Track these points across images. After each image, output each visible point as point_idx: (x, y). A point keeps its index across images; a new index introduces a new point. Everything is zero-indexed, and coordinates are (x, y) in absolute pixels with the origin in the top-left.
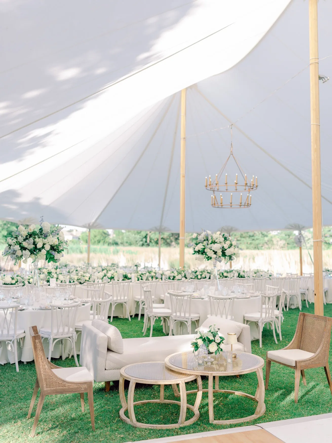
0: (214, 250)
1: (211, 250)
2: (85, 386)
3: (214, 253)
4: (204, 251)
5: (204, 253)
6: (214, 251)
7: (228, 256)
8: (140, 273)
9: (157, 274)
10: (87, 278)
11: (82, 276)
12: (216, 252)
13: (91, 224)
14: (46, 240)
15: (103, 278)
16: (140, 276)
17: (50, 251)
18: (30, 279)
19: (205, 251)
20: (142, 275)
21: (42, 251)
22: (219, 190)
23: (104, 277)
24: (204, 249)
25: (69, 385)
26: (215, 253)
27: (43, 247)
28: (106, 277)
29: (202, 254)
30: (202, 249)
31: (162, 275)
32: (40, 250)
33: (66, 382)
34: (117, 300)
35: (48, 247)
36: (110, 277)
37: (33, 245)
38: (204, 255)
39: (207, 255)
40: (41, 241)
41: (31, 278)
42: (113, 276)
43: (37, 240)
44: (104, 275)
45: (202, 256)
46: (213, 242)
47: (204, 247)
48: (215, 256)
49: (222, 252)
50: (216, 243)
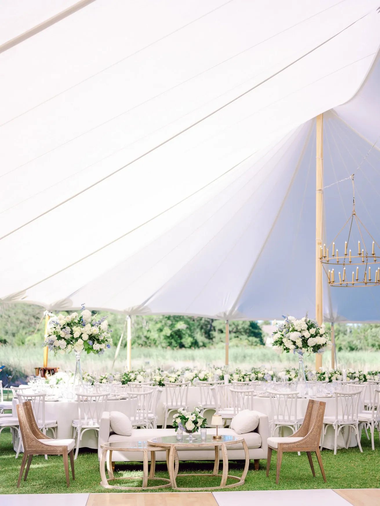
1: (290, 340)
2: (61, 449)
3: (292, 343)
4: (282, 341)
5: (282, 344)
6: (292, 341)
7: (312, 347)
8: (243, 374)
9: (266, 375)
10: (172, 378)
11: (167, 376)
13: (227, 314)
14: (83, 329)
15: (193, 380)
16: (242, 378)
17: (88, 341)
18: (102, 379)
20: (245, 377)
21: (78, 340)
22: (339, 263)
23: (195, 378)
25: (47, 447)
26: (294, 343)
27: (80, 337)
28: (197, 378)
29: (280, 344)
30: (279, 339)
32: (77, 340)
33: (45, 445)
34: (206, 405)
35: (85, 337)
36: (202, 378)
37: (70, 335)
38: (282, 346)
39: (285, 346)
40: (79, 330)
41: (104, 378)
42: (206, 377)
43: (74, 328)
44: (195, 376)
45: (279, 347)
46: (294, 330)
47: (282, 336)
48: (293, 347)
49: (302, 342)
50: (297, 331)
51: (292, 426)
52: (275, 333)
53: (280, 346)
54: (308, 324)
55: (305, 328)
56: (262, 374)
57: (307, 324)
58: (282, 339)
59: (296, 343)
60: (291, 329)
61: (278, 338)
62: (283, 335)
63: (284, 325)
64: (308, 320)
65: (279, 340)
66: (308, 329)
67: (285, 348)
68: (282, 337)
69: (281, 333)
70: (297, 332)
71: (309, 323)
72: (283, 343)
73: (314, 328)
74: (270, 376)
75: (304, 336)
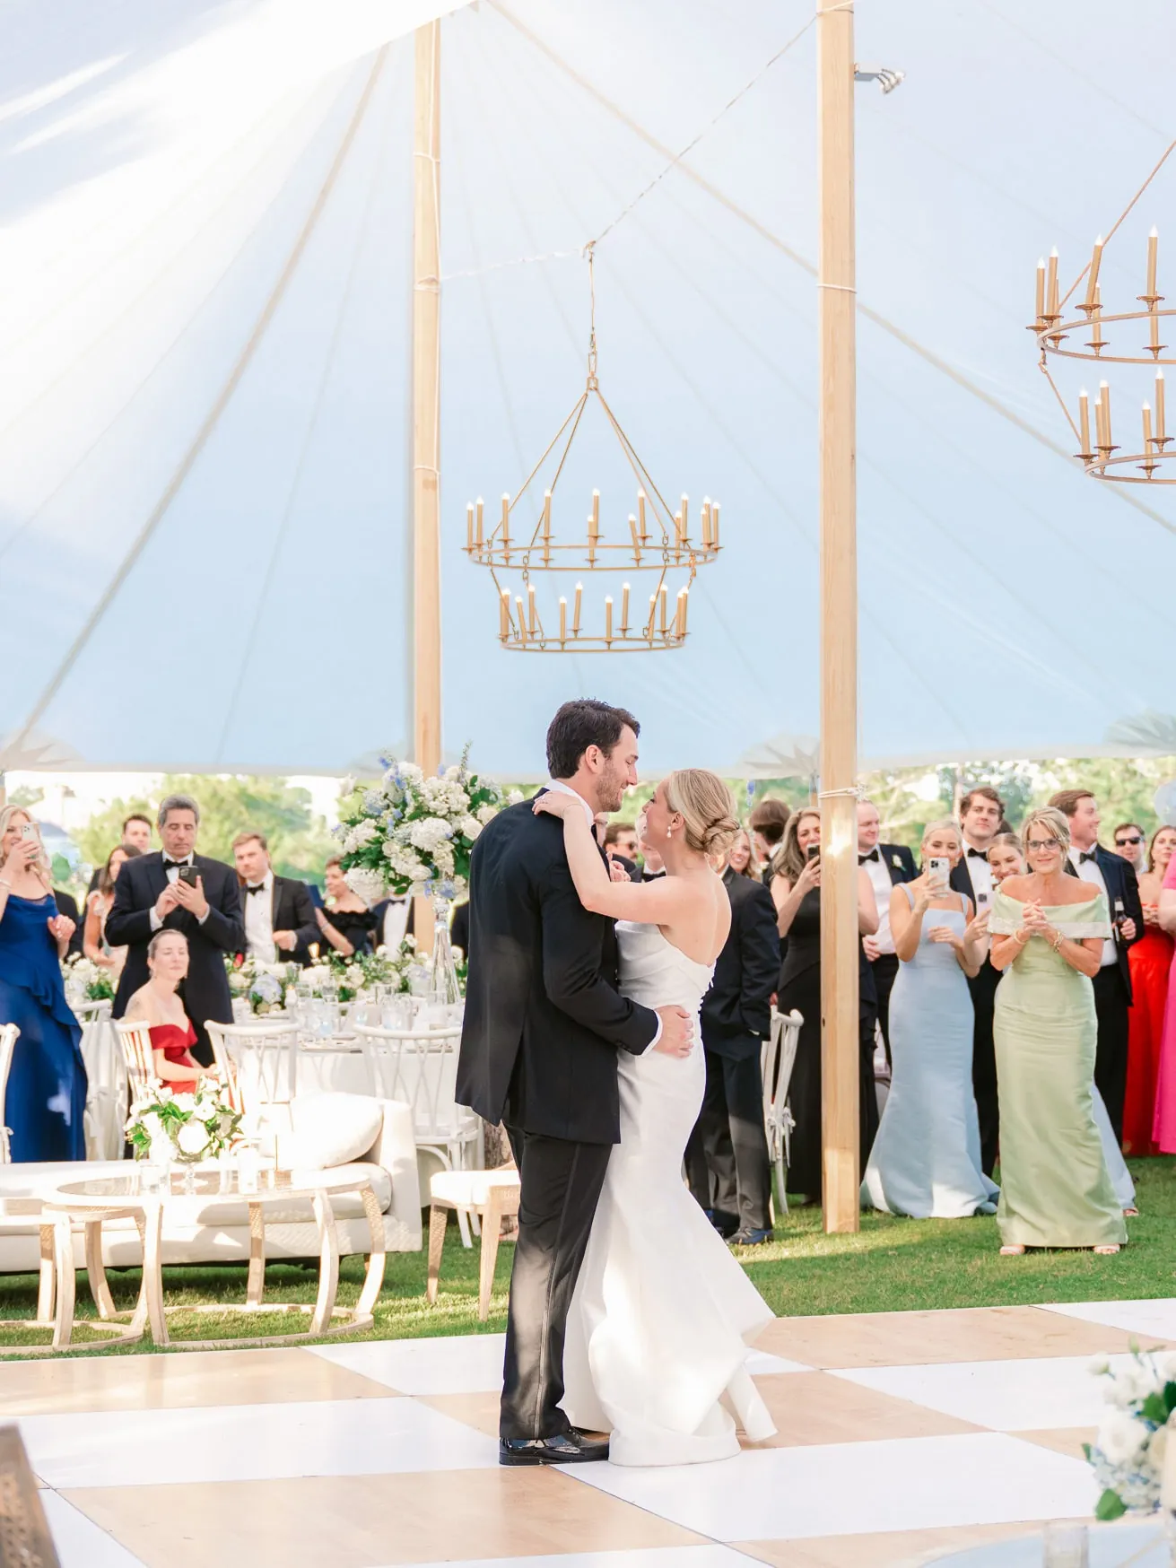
0: (421, 847)
1: (409, 845)
3: (419, 859)
4: (381, 852)
5: (382, 863)
6: (419, 851)
12: (430, 854)
19: (386, 849)
24: (379, 842)
26: (426, 857)
29: (374, 864)
30: (368, 845)
31: (283, 985)
38: (381, 870)
39: (393, 869)
45: (370, 875)
46: (422, 813)
47: (378, 834)
48: (421, 872)
49: (455, 856)
50: (434, 815)
51: (443, 1148)
52: (353, 823)
53: (373, 870)
54: (470, 789)
55: (463, 805)
56: (246, 975)
57: (466, 791)
58: (381, 843)
59: (432, 857)
60: (409, 811)
61: (367, 841)
62: (382, 830)
63: (383, 794)
64: (469, 775)
65: (370, 848)
66: (473, 807)
67: (392, 875)
68: (380, 837)
69: (373, 822)
70: (435, 820)
71: (472, 785)
72: (384, 858)
73: (491, 803)
74: (277, 983)
75: (459, 834)
